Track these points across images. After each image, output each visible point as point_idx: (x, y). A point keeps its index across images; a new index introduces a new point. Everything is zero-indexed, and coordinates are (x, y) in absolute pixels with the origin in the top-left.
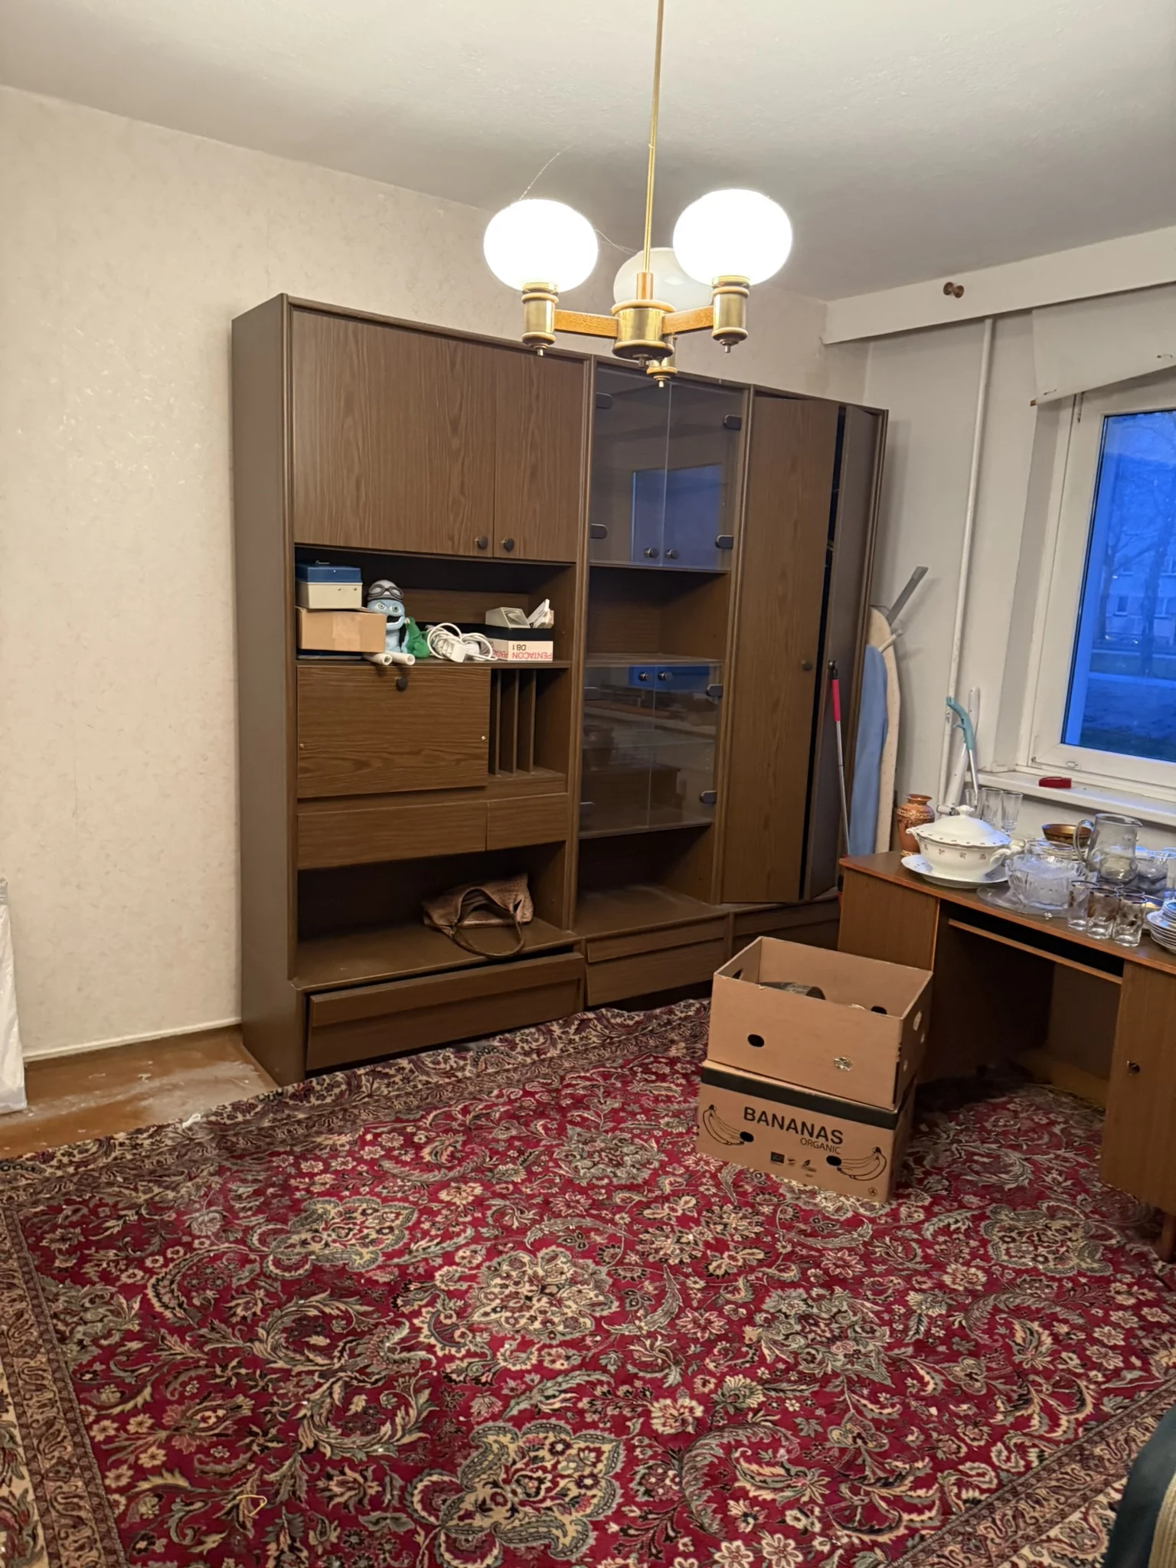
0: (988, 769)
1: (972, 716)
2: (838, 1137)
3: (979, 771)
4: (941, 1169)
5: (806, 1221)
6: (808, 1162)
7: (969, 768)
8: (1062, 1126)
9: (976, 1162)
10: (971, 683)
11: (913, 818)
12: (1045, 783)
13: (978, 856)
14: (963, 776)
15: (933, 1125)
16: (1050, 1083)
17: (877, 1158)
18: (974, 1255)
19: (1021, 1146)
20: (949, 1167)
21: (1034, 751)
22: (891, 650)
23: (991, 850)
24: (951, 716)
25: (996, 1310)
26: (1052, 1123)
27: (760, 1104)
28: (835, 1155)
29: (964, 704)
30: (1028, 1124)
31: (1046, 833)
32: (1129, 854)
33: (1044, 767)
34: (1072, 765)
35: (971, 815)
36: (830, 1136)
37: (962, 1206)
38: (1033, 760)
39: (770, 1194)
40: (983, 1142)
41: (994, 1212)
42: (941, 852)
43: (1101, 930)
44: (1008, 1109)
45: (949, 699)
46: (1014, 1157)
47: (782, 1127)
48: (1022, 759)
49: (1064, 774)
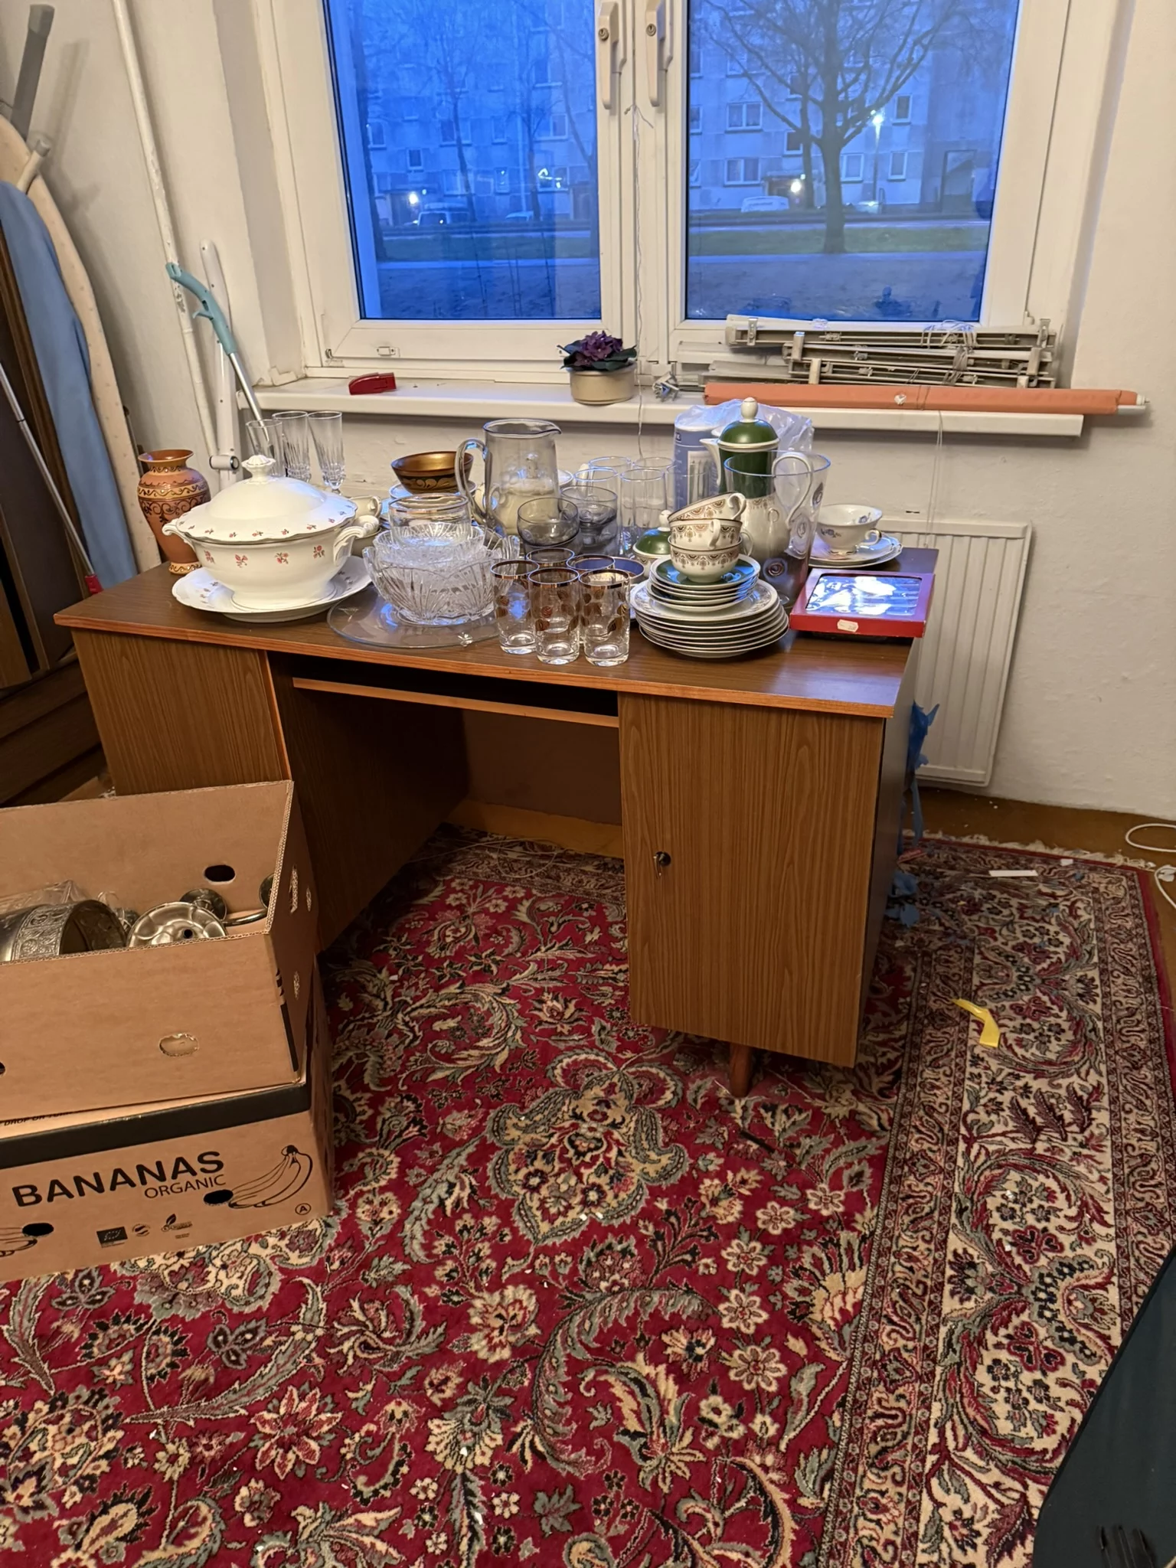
0: (268, 382)
1: (217, 292)
2: (213, 1161)
3: (255, 387)
4: (393, 1081)
5: (201, 1355)
6: (172, 1218)
7: (239, 386)
8: (527, 903)
9: (439, 1035)
10: (201, 236)
11: (169, 497)
12: (359, 387)
13: (311, 551)
14: (234, 401)
15: (356, 990)
16: (485, 834)
17: (294, 1161)
18: (500, 1253)
19: (487, 970)
20: (404, 1068)
21: (326, 337)
22: (39, 184)
23: (329, 534)
24: (183, 299)
25: (575, 1367)
26: (513, 904)
27: (40, 1174)
28: (216, 1188)
29: (199, 277)
30: (483, 920)
31: (401, 477)
32: (547, 483)
33: (345, 363)
34: (386, 351)
35: (271, 472)
36: (197, 1166)
37: (449, 1145)
38: (329, 353)
39: (116, 1321)
40: (437, 989)
41: (499, 1130)
42: (240, 560)
43: (561, 646)
44: (450, 907)
45: (170, 267)
46: (487, 992)
47: (100, 1188)
48: (312, 356)
49: (382, 369)
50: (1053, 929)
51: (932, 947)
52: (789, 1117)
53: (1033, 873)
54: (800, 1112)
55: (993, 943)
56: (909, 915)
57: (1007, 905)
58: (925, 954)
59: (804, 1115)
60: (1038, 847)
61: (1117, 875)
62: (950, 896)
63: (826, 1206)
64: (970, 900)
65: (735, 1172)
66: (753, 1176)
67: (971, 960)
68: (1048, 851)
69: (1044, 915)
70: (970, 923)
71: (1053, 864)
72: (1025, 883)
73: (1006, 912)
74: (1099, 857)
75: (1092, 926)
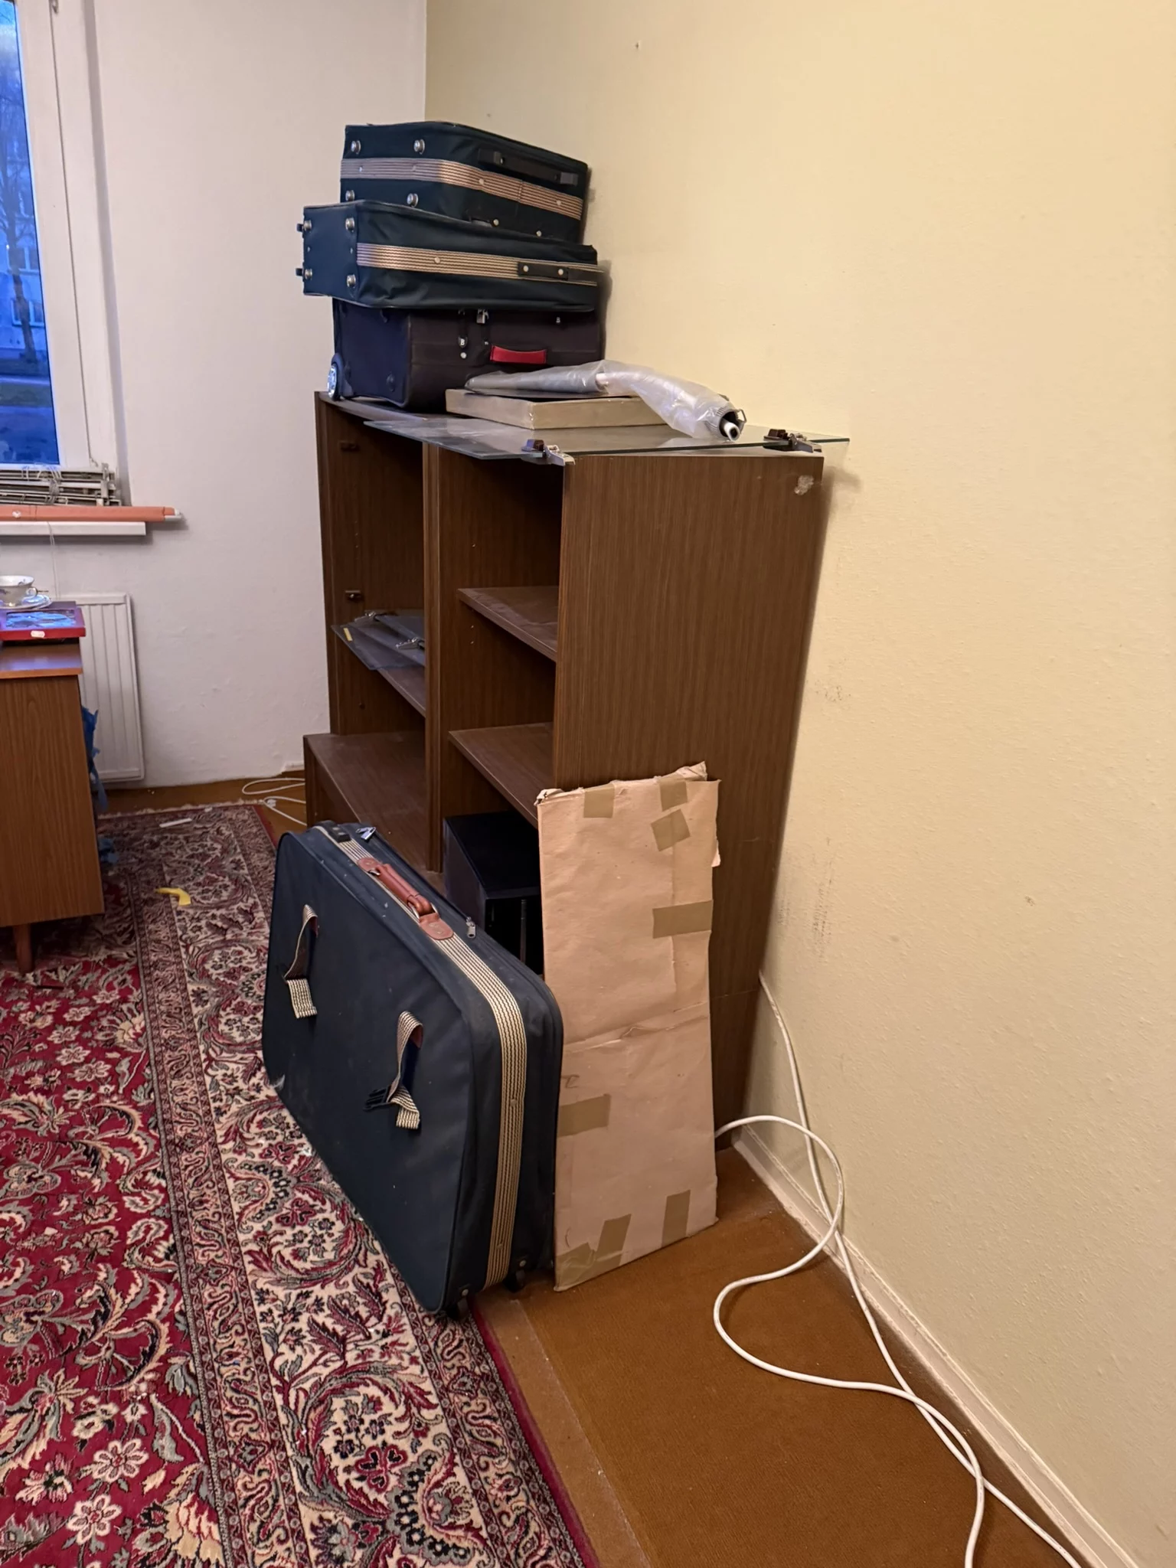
50: (209, 843)
51: (133, 870)
52: (67, 970)
53: (189, 820)
54: (74, 965)
55: (173, 859)
56: (112, 858)
57: (176, 839)
58: (130, 874)
59: (77, 967)
60: (189, 807)
61: (241, 810)
62: (138, 843)
63: (107, 999)
64: (151, 842)
65: (41, 1004)
66: (54, 1003)
67: (161, 869)
68: (195, 808)
69: (201, 838)
70: (154, 853)
71: (200, 813)
72: (184, 826)
73: (177, 842)
74: (228, 804)
75: (233, 836)
